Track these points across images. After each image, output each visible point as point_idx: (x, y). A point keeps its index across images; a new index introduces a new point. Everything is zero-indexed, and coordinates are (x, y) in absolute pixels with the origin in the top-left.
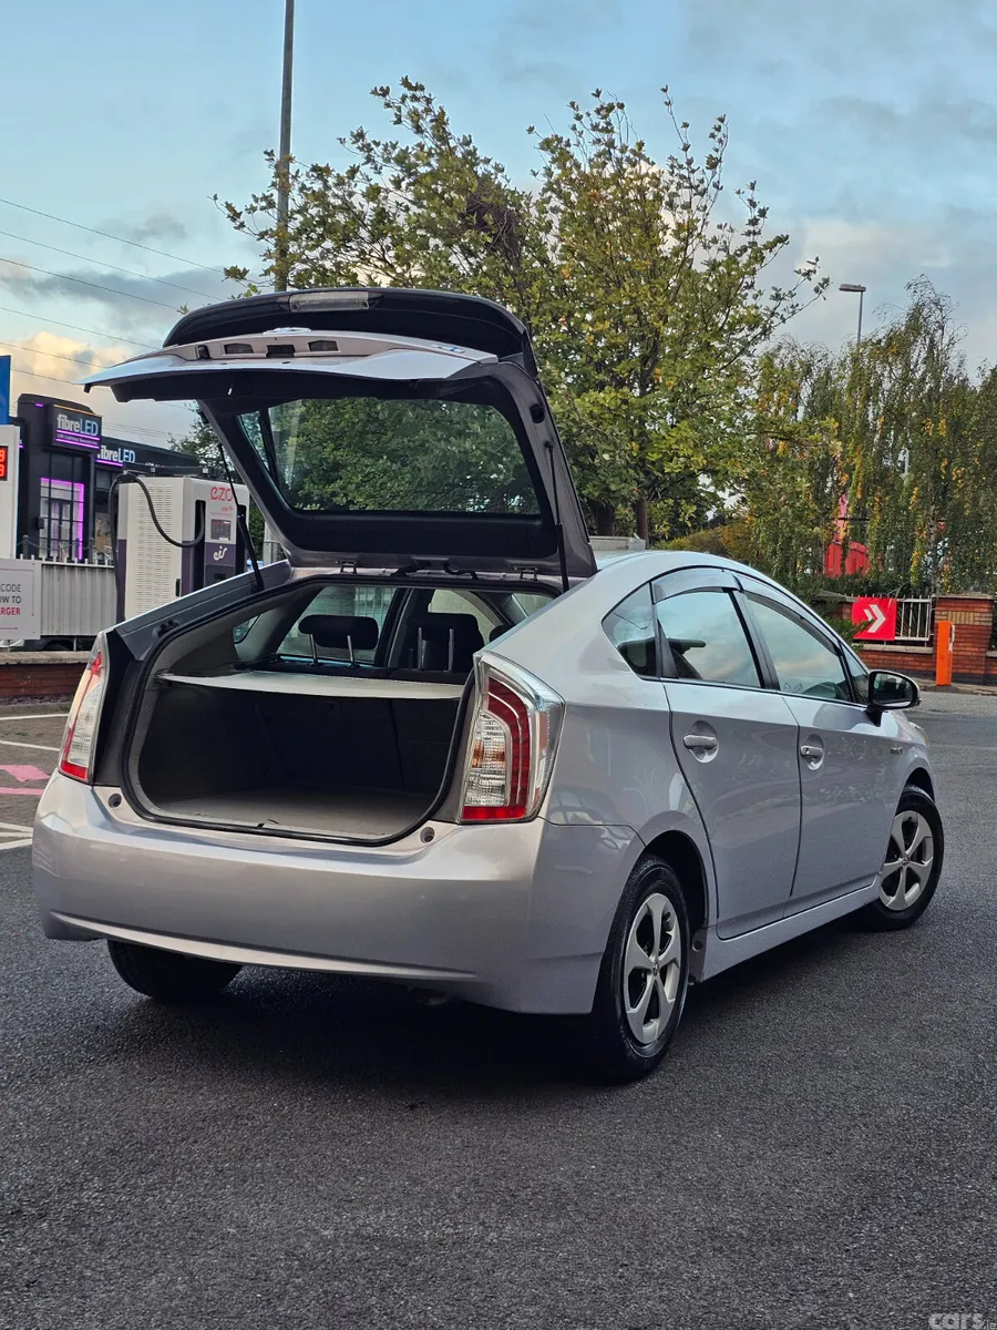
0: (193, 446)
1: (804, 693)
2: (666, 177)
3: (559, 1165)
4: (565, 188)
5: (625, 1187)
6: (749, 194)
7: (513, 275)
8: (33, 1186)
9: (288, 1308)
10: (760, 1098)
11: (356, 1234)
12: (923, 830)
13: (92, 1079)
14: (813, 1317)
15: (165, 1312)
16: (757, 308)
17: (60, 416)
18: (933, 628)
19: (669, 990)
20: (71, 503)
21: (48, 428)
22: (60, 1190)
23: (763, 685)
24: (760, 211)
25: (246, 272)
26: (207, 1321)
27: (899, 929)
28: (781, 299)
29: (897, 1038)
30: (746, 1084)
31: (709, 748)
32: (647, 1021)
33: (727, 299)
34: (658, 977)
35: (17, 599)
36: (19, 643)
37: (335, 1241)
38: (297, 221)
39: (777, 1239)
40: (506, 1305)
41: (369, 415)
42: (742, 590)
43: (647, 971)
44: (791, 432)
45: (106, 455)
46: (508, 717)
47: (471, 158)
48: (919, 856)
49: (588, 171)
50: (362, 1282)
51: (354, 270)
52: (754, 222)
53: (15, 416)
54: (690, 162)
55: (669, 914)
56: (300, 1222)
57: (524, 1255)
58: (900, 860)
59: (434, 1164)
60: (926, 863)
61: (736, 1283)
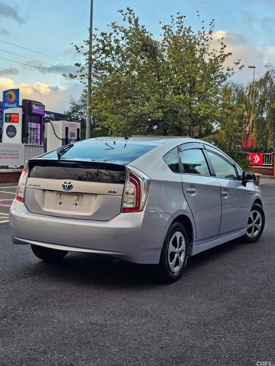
0: (70, 113)
1: (224, 178)
2: (197, 36)
3: (148, 304)
4: (169, 39)
5: (165, 311)
6: (221, 41)
7: (154, 64)
8: (4, 309)
9: (68, 341)
10: (206, 287)
11: (90, 322)
12: (259, 215)
13: (24, 281)
14: (211, 345)
15: (35, 342)
16: (223, 73)
17: (33, 105)
18: (273, 161)
19: (182, 259)
20: (37, 129)
21: (30, 109)
22: (11, 310)
23: (211, 175)
24: (224, 46)
25: (80, 64)
26: (46, 344)
27: (252, 243)
28: (229, 70)
29: (247, 272)
30: (202, 284)
31: (194, 192)
32: (175, 266)
33: (214, 70)
34: (178, 255)
35: (18, 155)
36: (19, 166)
37: (83, 324)
38: (95, 49)
39: (205, 324)
40: (127, 341)
41: (115, 104)
42: (205, 149)
43: (175, 253)
44: (232, 107)
45: (46, 115)
46: (135, 183)
47: (144, 31)
48: (258, 222)
49: (176, 35)
50: (89, 334)
51: (110, 63)
52: (222, 49)
53: (21, 105)
54: (204, 32)
55: (182, 237)
56: (75, 319)
57: (135, 328)
58: (252, 224)
59: (113, 304)
60: (260, 225)
61: (192, 336)
